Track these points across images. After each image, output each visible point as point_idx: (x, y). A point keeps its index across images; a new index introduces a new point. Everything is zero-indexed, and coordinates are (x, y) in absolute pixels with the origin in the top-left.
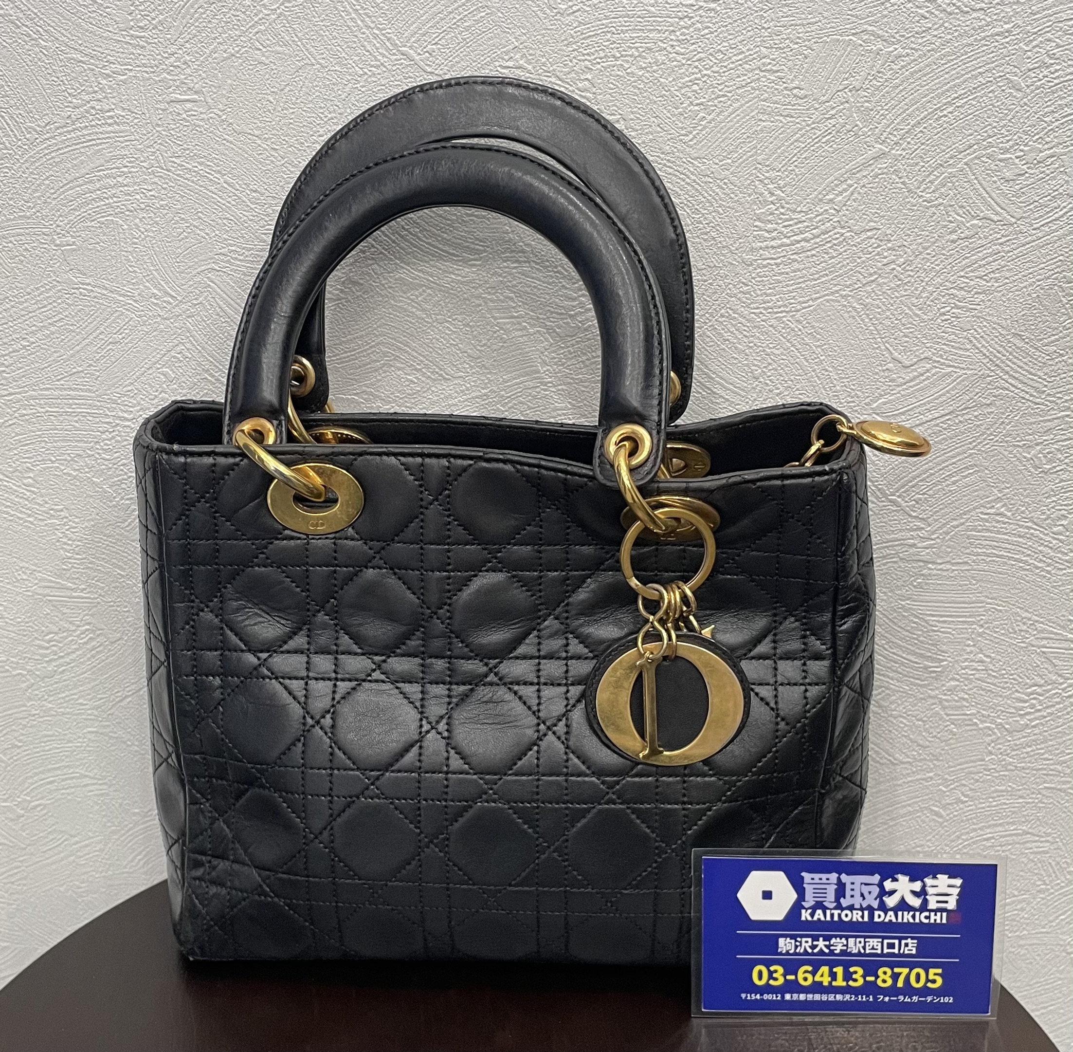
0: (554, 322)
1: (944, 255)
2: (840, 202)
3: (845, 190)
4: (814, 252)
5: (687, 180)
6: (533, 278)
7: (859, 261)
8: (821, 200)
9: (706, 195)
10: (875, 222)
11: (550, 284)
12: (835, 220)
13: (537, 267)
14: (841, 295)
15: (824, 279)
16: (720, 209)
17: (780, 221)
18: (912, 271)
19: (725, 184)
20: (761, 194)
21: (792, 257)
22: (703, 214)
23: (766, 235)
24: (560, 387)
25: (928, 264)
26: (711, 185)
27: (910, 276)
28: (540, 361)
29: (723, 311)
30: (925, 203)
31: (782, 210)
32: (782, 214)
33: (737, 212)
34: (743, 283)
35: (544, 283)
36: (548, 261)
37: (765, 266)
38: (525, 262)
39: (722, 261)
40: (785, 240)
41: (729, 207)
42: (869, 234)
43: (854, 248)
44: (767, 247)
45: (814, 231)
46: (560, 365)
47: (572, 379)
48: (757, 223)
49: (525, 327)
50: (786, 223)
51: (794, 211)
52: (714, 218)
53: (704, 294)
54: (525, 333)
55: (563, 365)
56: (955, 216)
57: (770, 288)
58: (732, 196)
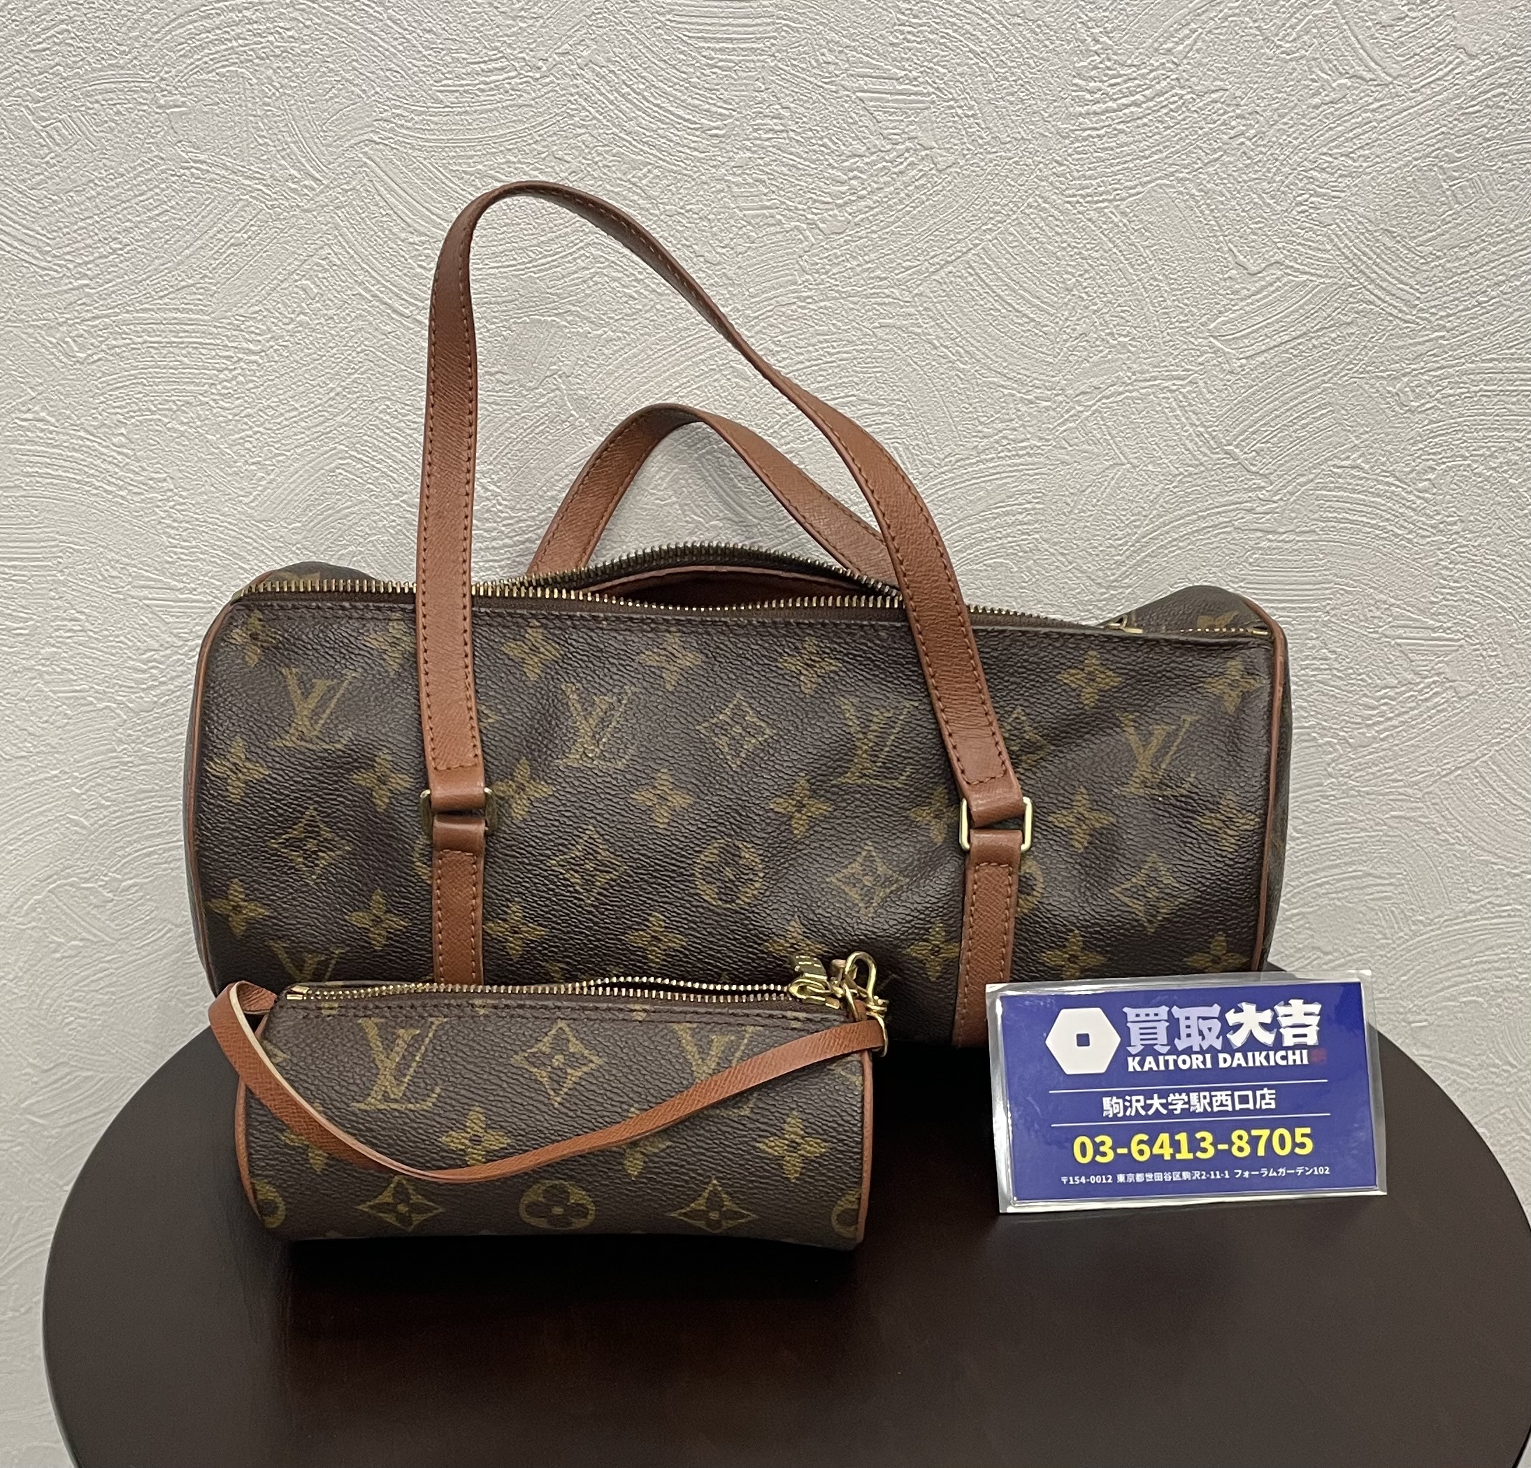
0: (816, 214)
1: (1303, 124)
2: (1180, 52)
3: (1188, 37)
4: (1145, 120)
5: (992, 21)
6: (791, 154)
7: (1200, 132)
8: (1156, 50)
9: (1014, 41)
10: (1222, 80)
11: (813, 162)
12: (1173, 77)
13: (798, 138)
14: (1177, 178)
15: (1156, 157)
16: (1031, 61)
17: (1105, 79)
18: (1264, 146)
19: (1039, 26)
20: (1083, 41)
21: (1119, 127)
22: (1010, 68)
23: (1088, 96)
24: (822, 304)
25: (1285, 137)
26: (1021, 28)
27: (1261, 152)
28: (797, 267)
29: (1031, 200)
30: (1284, 55)
31: (1108, 64)
32: (1109, 68)
33: (1051, 65)
34: (1056, 162)
35: (805, 160)
36: (811, 130)
37: (1085, 139)
38: (782, 131)
39: (1032, 131)
40: (1110, 104)
41: (1042, 59)
42: (1214, 96)
43: (1195, 115)
44: (1089, 114)
45: (1147, 92)
46: (823, 274)
47: (838, 291)
48: (1076, 81)
49: (780, 220)
50: (1113, 81)
51: (1123, 65)
52: (1023, 74)
53: (1007, 176)
54: (778, 229)
55: (827, 273)
56: (1319, 72)
57: (1090, 169)
58: (1047, 43)
